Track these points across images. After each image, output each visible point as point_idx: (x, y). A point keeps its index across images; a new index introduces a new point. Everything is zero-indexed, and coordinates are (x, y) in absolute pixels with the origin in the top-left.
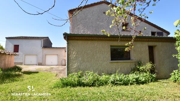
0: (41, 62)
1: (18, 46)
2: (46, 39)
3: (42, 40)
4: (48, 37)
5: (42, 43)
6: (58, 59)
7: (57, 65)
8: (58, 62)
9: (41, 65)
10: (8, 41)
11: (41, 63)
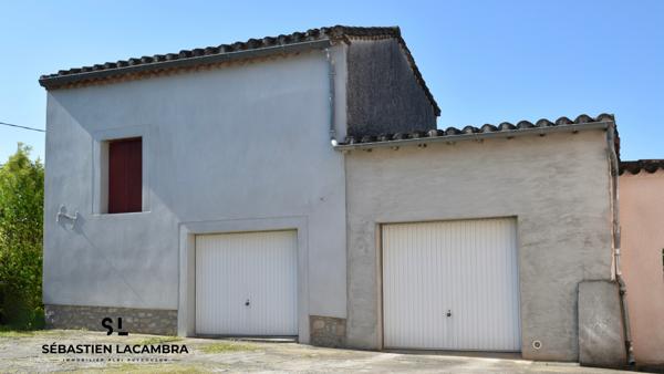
0: (336, 309)
1: (134, 145)
2: (374, 52)
3: (339, 56)
4: (394, 32)
5: (333, 92)
6: (521, 279)
7: (517, 354)
8: (526, 308)
9: (341, 343)
10: (61, 110)
11: (340, 321)
